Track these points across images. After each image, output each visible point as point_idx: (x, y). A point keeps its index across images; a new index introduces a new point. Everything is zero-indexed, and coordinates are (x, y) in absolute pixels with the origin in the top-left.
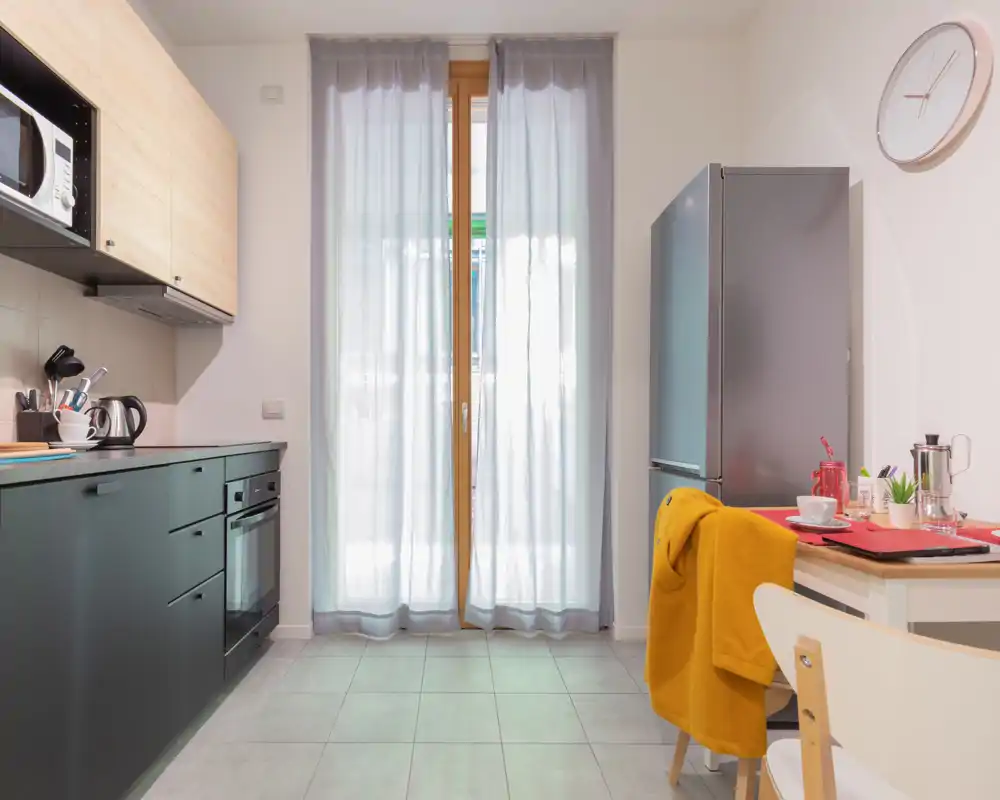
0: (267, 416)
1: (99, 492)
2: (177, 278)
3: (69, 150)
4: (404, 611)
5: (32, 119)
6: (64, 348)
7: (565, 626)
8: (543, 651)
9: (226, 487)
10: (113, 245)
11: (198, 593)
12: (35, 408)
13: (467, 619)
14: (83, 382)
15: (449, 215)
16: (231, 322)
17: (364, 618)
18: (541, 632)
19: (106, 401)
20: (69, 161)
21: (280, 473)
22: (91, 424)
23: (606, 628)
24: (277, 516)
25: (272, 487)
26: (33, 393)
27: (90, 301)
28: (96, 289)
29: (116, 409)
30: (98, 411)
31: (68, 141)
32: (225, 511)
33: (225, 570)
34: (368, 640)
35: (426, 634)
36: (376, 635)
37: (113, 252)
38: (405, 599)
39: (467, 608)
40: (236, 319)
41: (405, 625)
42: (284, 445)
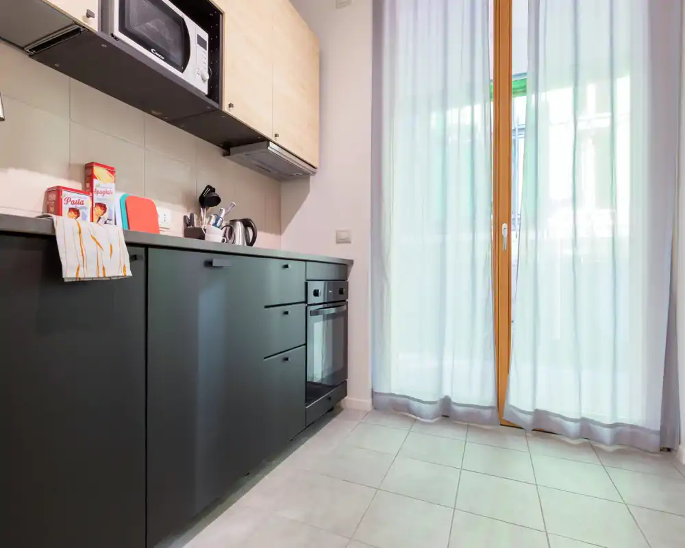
0: (339, 241)
1: (214, 265)
2: (276, 135)
3: (206, 42)
4: (446, 402)
5: (183, 19)
6: (209, 187)
7: (617, 439)
8: (588, 458)
9: (306, 284)
10: (233, 107)
11: (287, 356)
12: (193, 225)
13: (506, 417)
14: (221, 211)
15: (491, 81)
16: (314, 173)
17: (411, 402)
18: (586, 440)
19: (233, 222)
20: (206, 49)
21: (348, 283)
22: (225, 236)
23: (669, 450)
24: (345, 314)
25: (341, 292)
26: (192, 216)
27: (226, 159)
28: (229, 151)
29: (239, 228)
30: (228, 228)
31: (205, 36)
32: (306, 302)
33: (306, 344)
34: (415, 420)
35: (466, 424)
36: (421, 417)
37: (233, 113)
38: (447, 392)
39: (506, 406)
40: (318, 170)
41: (447, 413)
42: (352, 262)
